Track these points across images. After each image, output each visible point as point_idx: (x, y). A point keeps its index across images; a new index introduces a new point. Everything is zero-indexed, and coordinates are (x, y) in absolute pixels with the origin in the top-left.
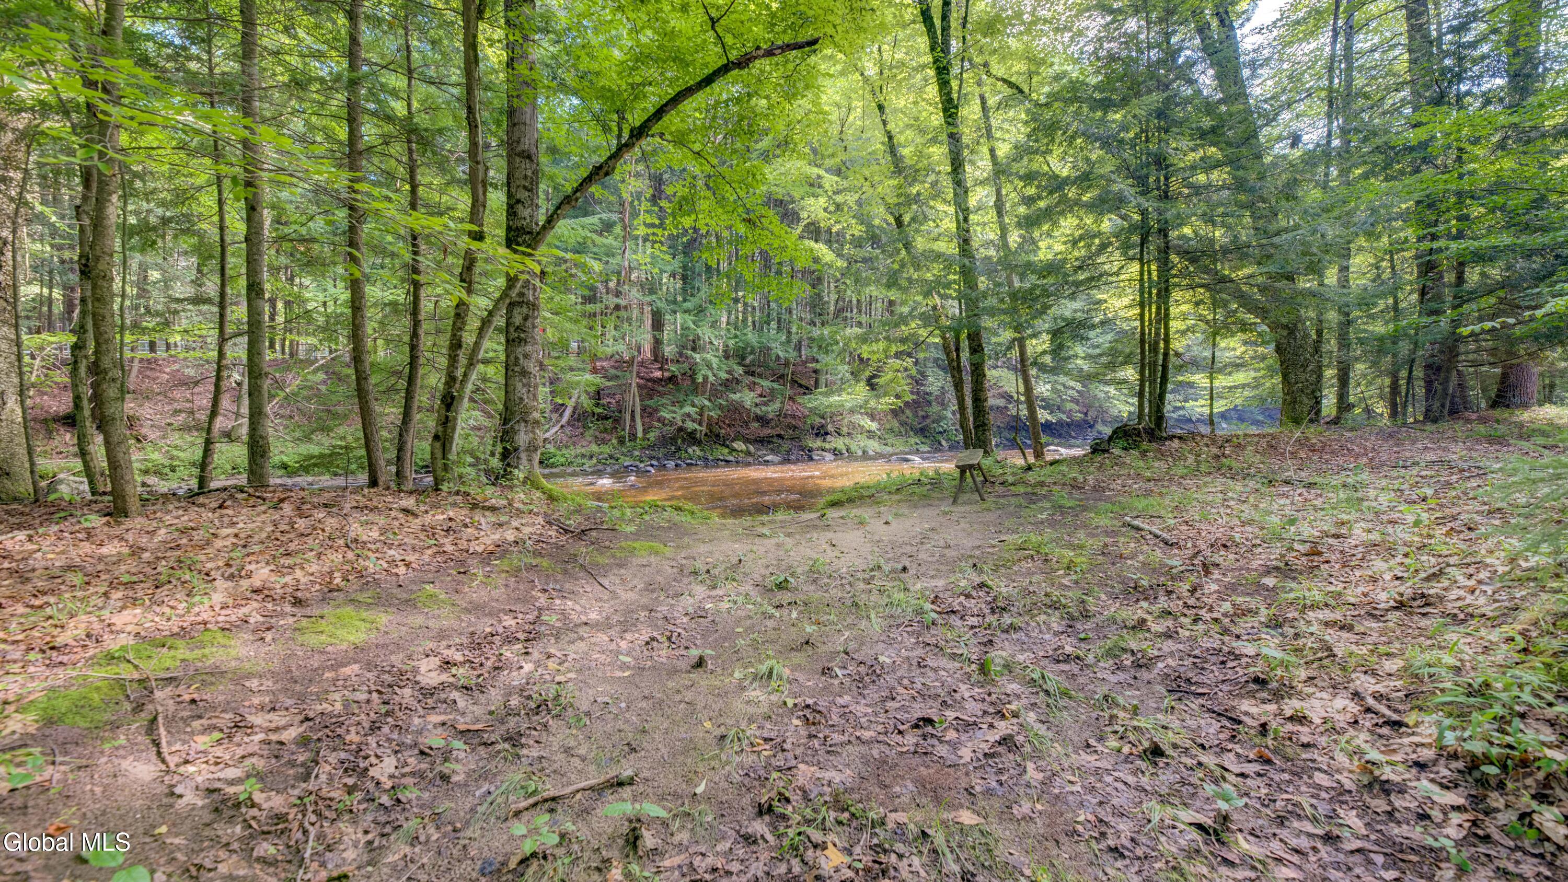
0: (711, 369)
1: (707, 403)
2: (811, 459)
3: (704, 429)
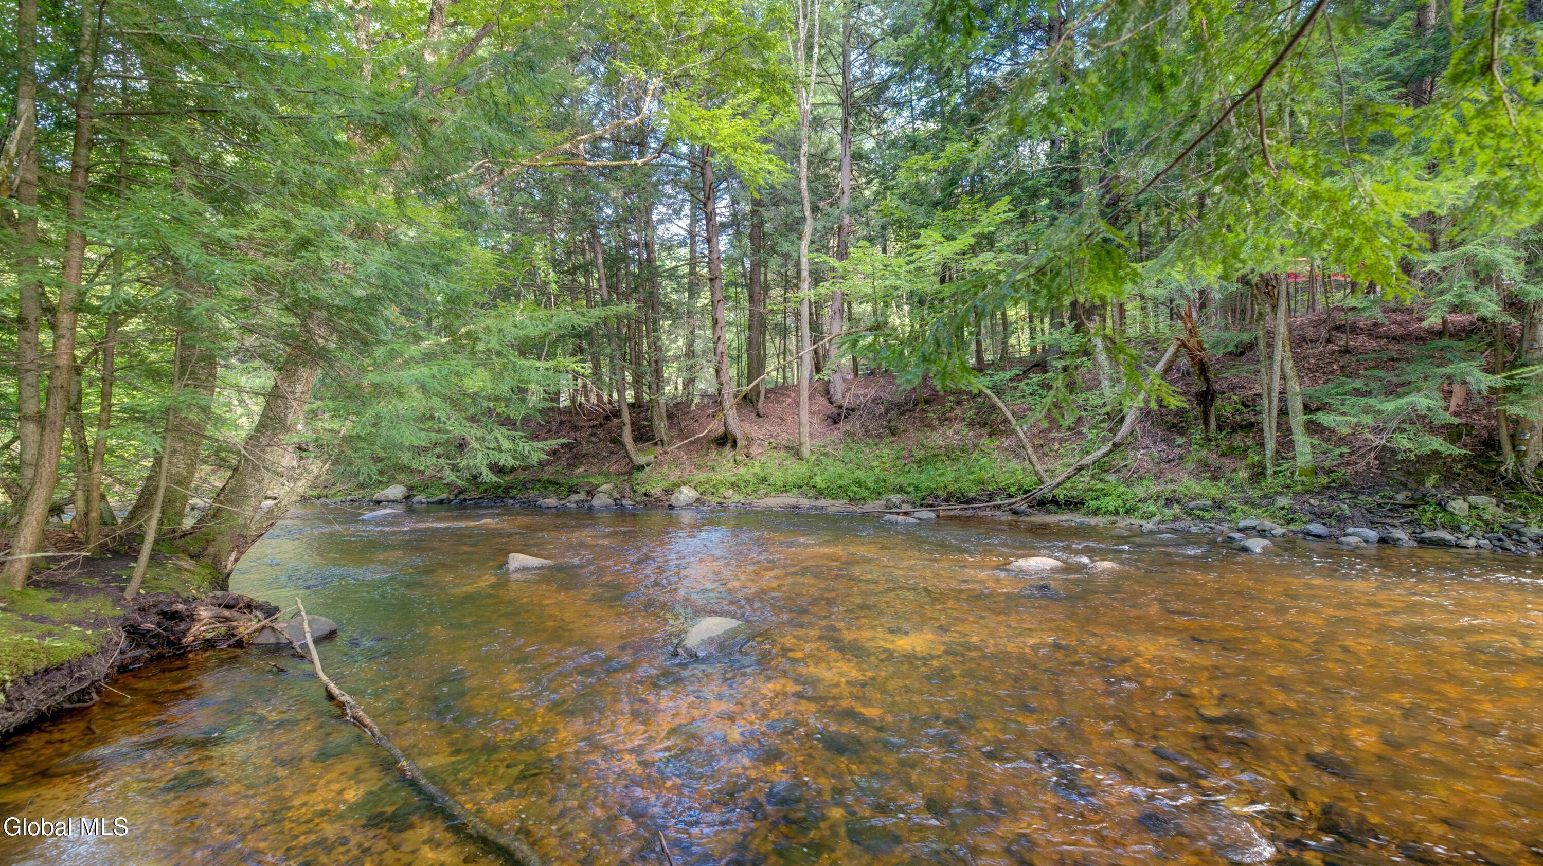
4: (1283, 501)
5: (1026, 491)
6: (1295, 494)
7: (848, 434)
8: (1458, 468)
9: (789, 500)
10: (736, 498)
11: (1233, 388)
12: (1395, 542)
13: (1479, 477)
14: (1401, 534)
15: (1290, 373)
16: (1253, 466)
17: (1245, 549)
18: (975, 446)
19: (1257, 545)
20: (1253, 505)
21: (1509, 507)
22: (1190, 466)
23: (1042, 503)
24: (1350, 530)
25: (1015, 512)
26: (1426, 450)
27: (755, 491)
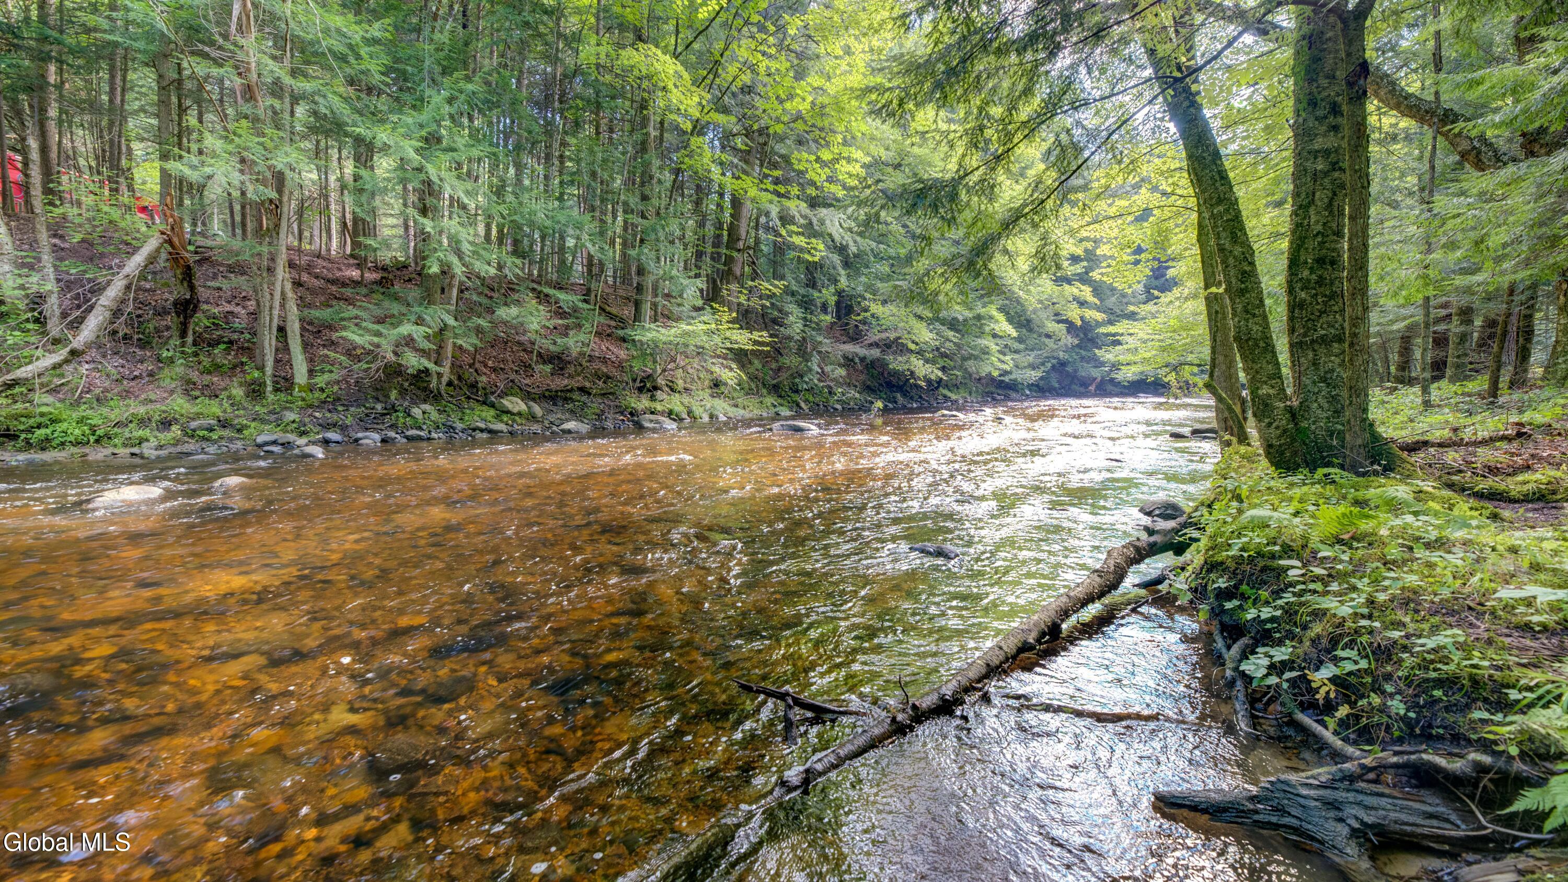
0: (459, 254)
1: (451, 321)
2: (639, 428)
3: (446, 370)
12: (394, 440)
14: (394, 435)
15: (290, 295)
16: (249, 383)
19: (317, 452)
22: (169, 383)
24: (359, 435)
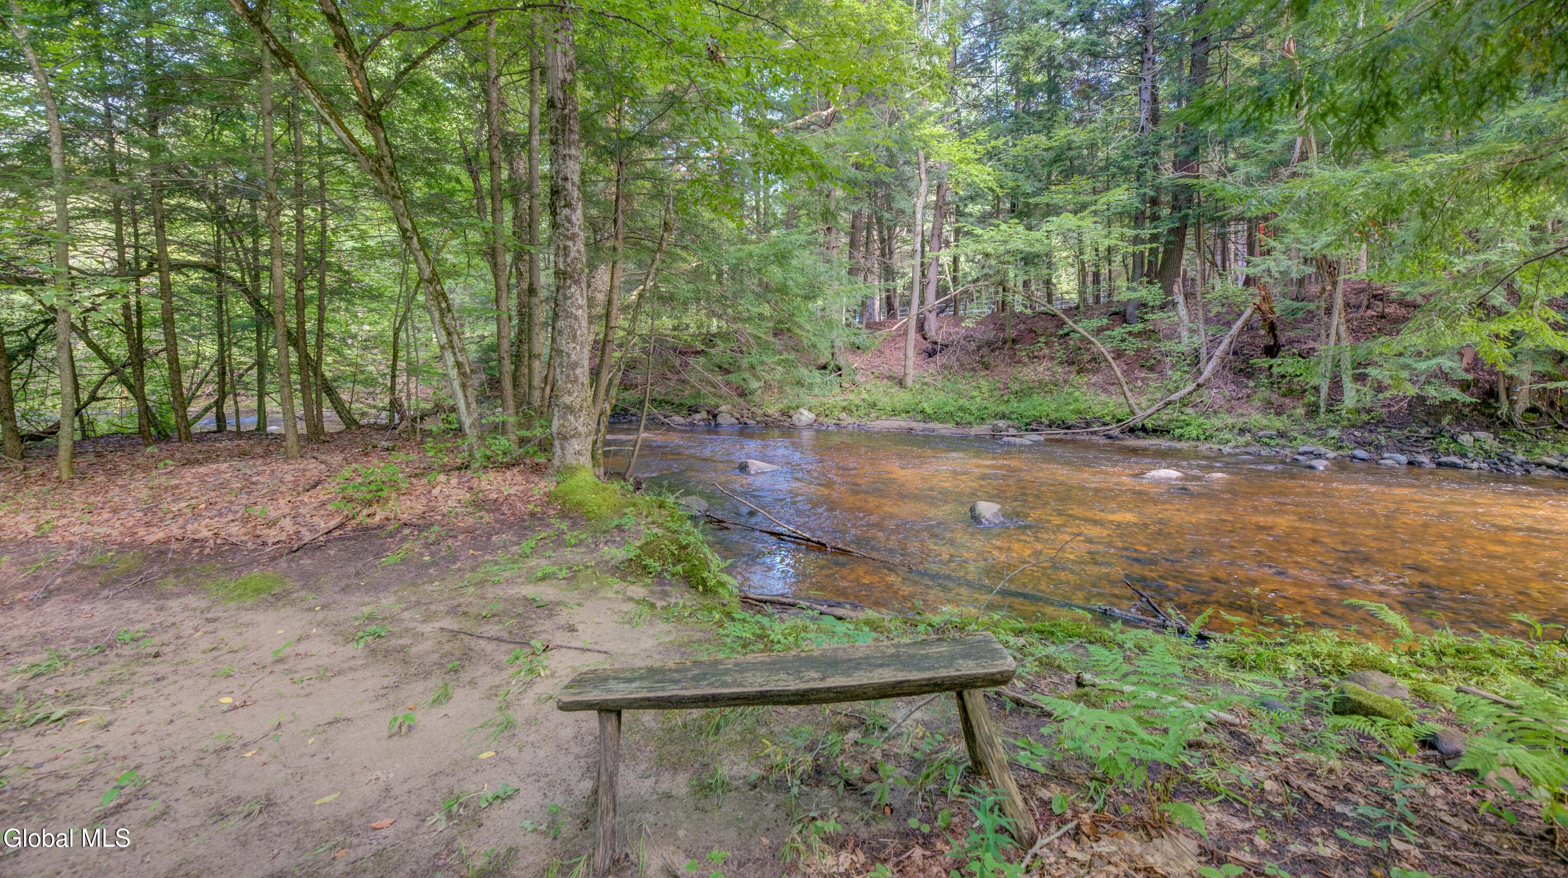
4: (1334, 433)
5: (1119, 421)
6: (1343, 427)
7: (944, 367)
8: (1466, 411)
9: (901, 423)
10: (850, 420)
11: (1291, 342)
12: (1420, 464)
13: (1482, 418)
14: (1424, 459)
15: (1343, 335)
16: (1309, 405)
17: (1311, 467)
18: (1066, 381)
19: (1320, 465)
20: (1310, 435)
21: (1502, 442)
22: (1257, 403)
23: (1132, 430)
24: (1386, 455)
25: (1109, 437)
26: (1448, 399)
27: (868, 415)
